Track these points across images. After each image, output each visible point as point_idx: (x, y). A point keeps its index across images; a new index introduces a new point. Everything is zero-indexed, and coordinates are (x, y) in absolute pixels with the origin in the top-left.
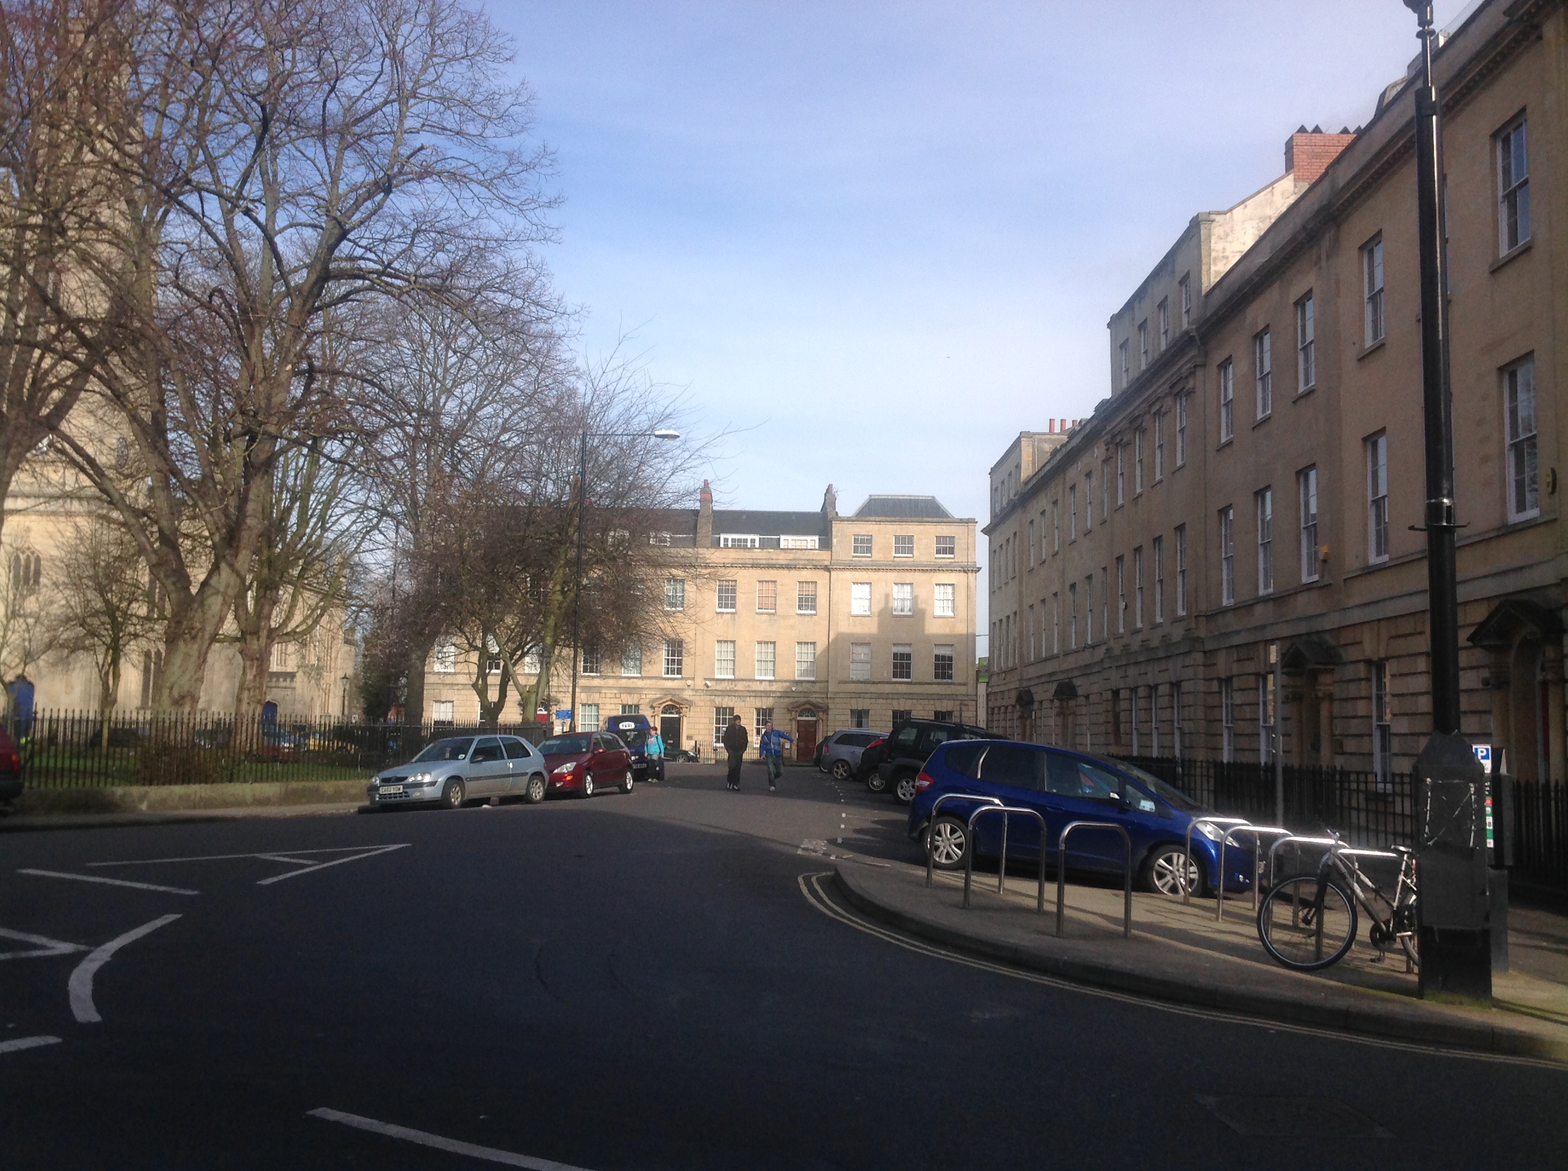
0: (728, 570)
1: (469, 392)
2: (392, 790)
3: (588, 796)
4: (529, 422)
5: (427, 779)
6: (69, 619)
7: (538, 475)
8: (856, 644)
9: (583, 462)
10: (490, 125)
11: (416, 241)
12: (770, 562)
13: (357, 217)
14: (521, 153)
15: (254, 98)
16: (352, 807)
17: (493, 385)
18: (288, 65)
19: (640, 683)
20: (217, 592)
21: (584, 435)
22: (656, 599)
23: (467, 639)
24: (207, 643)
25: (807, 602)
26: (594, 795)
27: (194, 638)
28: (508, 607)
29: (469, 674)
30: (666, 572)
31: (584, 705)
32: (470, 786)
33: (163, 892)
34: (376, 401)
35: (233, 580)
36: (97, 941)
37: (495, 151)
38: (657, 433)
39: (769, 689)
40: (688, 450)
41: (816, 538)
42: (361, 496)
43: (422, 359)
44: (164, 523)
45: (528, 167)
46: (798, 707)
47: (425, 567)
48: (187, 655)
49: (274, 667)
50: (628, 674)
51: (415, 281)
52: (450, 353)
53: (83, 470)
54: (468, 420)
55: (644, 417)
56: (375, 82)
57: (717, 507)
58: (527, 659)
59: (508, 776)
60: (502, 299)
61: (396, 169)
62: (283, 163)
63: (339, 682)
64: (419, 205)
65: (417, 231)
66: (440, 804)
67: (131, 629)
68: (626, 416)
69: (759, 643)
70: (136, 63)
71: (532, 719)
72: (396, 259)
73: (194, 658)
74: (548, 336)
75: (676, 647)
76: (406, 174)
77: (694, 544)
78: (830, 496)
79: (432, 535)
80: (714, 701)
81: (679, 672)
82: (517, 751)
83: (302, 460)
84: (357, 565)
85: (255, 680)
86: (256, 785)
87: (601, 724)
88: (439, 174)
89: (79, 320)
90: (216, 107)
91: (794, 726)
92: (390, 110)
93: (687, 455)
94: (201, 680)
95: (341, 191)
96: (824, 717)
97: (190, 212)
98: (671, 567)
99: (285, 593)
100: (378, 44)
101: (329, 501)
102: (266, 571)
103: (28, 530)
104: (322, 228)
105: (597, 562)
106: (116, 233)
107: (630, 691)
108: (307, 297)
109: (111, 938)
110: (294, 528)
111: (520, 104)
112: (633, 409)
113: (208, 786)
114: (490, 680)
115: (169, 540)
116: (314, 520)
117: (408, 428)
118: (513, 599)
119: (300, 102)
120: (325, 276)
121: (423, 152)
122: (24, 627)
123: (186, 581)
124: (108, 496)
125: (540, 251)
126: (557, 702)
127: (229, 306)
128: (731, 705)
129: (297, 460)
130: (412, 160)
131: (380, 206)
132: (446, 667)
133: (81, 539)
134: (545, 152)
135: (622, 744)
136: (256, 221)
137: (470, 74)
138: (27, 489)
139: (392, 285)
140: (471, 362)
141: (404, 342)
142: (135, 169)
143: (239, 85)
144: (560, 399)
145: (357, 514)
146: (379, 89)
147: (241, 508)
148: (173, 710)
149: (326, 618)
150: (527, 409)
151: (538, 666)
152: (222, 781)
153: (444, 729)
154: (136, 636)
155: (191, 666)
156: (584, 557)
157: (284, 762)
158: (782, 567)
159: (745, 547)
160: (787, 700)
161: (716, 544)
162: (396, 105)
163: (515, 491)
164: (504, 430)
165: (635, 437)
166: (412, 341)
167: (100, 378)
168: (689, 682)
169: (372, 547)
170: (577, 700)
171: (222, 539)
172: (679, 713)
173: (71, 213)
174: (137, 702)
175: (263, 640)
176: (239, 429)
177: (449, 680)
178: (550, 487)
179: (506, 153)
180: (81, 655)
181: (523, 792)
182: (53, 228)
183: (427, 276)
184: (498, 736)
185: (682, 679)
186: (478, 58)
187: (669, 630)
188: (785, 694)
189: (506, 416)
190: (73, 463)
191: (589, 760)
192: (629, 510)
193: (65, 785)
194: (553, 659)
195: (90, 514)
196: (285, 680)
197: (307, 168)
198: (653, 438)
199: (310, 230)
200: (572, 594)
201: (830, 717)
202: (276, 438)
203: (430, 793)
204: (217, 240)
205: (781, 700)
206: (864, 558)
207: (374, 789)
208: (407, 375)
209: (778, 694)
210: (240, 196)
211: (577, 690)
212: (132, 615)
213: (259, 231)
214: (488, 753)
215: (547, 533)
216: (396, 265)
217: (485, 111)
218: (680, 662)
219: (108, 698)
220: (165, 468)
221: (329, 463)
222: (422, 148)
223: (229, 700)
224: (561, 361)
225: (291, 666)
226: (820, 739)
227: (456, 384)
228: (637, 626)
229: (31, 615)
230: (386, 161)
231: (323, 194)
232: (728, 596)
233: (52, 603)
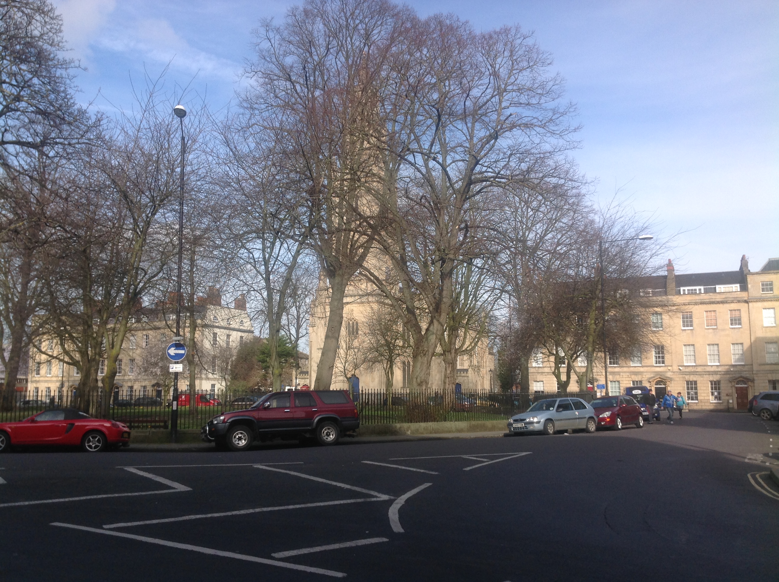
0: (687, 307)
1: (539, 228)
2: (519, 425)
3: (619, 429)
4: (571, 239)
5: (536, 420)
6: (371, 349)
7: (578, 265)
8: (768, 343)
9: (601, 256)
10: (542, 97)
11: (511, 159)
12: (711, 300)
13: (483, 153)
14: (559, 108)
15: (433, 106)
16: (501, 434)
17: (551, 222)
18: (447, 88)
19: (642, 369)
20: (433, 333)
21: (601, 243)
22: (647, 325)
23: (548, 350)
24: (430, 357)
25: (736, 321)
26: (622, 429)
27: (425, 355)
28: (568, 332)
29: (550, 367)
30: (651, 310)
31: (611, 381)
32: (557, 424)
33: (423, 473)
34: (496, 238)
35: (439, 327)
36: (398, 494)
37: (545, 110)
38: (640, 237)
39: (717, 370)
40: (658, 244)
41: (738, 285)
42: (492, 284)
43: (516, 215)
44: (408, 304)
45: (563, 114)
46: (736, 379)
47: (525, 316)
48: (422, 363)
49: (459, 367)
50: (634, 365)
51: (511, 178)
52: (529, 210)
53: (374, 283)
54: (540, 242)
55: (632, 230)
56: (487, 88)
57: (677, 273)
58: (579, 359)
59: (576, 419)
60: (554, 180)
61: (499, 127)
62: (448, 134)
63: (488, 373)
64: (510, 142)
65: (511, 154)
66: (542, 433)
67: (397, 352)
68: (622, 230)
69: (709, 345)
70: (383, 101)
71: (585, 389)
72: (502, 170)
73: (425, 364)
74: (578, 195)
75: (660, 350)
76: (504, 128)
77: (666, 293)
78: (744, 262)
79: (527, 300)
80: (684, 378)
81: (663, 362)
82: (579, 406)
83: (464, 269)
84: (492, 316)
85: (451, 373)
86: (456, 423)
87: (622, 391)
88: (519, 126)
89: (368, 217)
90: (417, 114)
91: (734, 391)
92: (496, 99)
93: (658, 247)
94: (429, 374)
95: (474, 142)
96: (752, 385)
97: (410, 163)
98: (654, 307)
99: (461, 332)
100: (487, 70)
101: (478, 287)
102: (452, 322)
103: (352, 310)
104: (467, 161)
105: (612, 307)
106: (380, 178)
107: (636, 373)
108: (463, 194)
109: (405, 492)
110: (463, 301)
111: (557, 84)
112: (626, 227)
113: (436, 423)
114: (561, 370)
115: (411, 311)
116: (471, 296)
117: (512, 249)
118: (570, 329)
119: (454, 105)
120: (470, 183)
121: (512, 116)
122: (354, 353)
123: (419, 329)
124: (384, 293)
125: (571, 154)
126: (597, 380)
127: (429, 203)
128: (695, 379)
129: (463, 269)
130: (507, 122)
131: (493, 146)
132: (538, 364)
133: (374, 313)
134: (571, 105)
135: (636, 402)
136: (438, 162)
137: (531, 75)
138: (351, 293)
139: (500, 182)
140: (539, 213)
141: (507, 208)
142: (387, 148)
143: (427, 102)
144: (586, 226)
145: (490, 292)
146: (488, 91)
147: (440, 294)
148: (418, 388)
149: (480, 343)
150: (569, 233)
151: (586, 362)
152: (441, 421)
153: (539, 395)
154: (399, 355)
155: (425, 368)
156: (606, 305)
157: (468, 412)
158: (718, 303)
159: (696, 293)
160: (728, 376)
161: (679, 293)
162: (497, 97)
163: (566, 274)
164: (558, 244)
165: (628, 241)
166: (510, 207)
167: (379, 242)
168: (669, 368)
169: (498, 308)
170: (608, 379)
171: (434, 309)
172: (665, 385)
173: (362, 171)
174: (401, 385)
175: (453, 354)
176: (437, 258)
177: (541, 370)
178: (584, 271)
179: (551, 109)
180: (377, 364)
181: (584, 427)
182: (355, 179)
183: (517, 175)
184: (569, 398)
185: (665, 366)
186: (535, 67)
187: (656, 340)
188: (727, 372)
189: (559, 237)
190: (369, 280)
191: (618, 411)
192: (628, 279)
193: (376, 423)
194: (593, 358)
195: (377, 301)
196: (464, 373)
197: (459, 134)
198: (638, 240)
199: (461, 162)
200: (601, 325)
201: (755, 384)
202: (454, 260)
203: (538, 427)
204: (422, 173)
205: (725, 376)
206: (769, 294)
207: (510, 425)
208: (509, 224)
209: (723, 373)
210: (430, 152)
211: (608, 374)
212: (397, 346)
213: (440, 167)
214: (564, 407)
215: (585, 294)
216: (502, 172)
217: (540, 91)
218: (663, 358)
219: (389, 383)
220: (407, 278)
221: (477, 269)
222: (511, 115)
223: (440, 383)
224: (586, 207)
225: (466, 366)
226: (750, 397)
227: (533, 225)
228: (637, 339)
229: (356, 348)
230: (495, 124)
231: (468, 145)
232: (688, 321)
233: (364, 342)
